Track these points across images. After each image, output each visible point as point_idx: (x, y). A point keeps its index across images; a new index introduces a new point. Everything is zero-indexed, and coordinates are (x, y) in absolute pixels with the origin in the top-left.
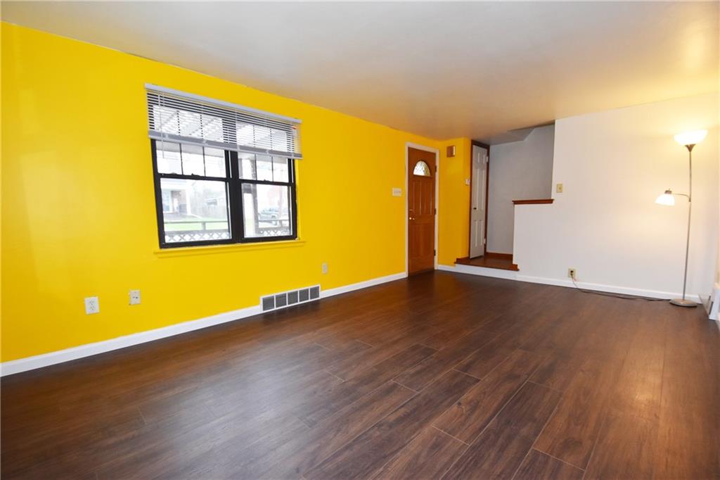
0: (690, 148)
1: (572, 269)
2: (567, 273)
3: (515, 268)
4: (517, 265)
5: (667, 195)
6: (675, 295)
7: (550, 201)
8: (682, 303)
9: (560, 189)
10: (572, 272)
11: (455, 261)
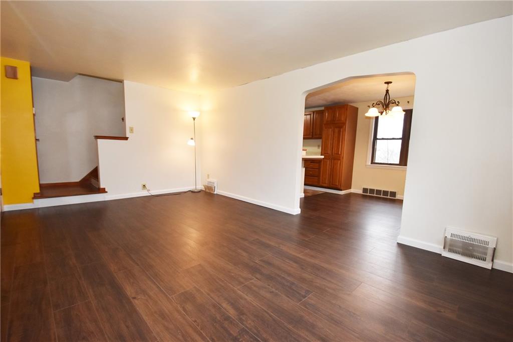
0: (194, 119)
1: (144, 183)
2: (141, 187)
3: (103, 191)
4: (104, 189)
5: (192, 140)
6: (192, 188)
7: (126, 139)
8: (196, 191)
9: (132, 130)
10: (144, 186)
11: (33, 196)
